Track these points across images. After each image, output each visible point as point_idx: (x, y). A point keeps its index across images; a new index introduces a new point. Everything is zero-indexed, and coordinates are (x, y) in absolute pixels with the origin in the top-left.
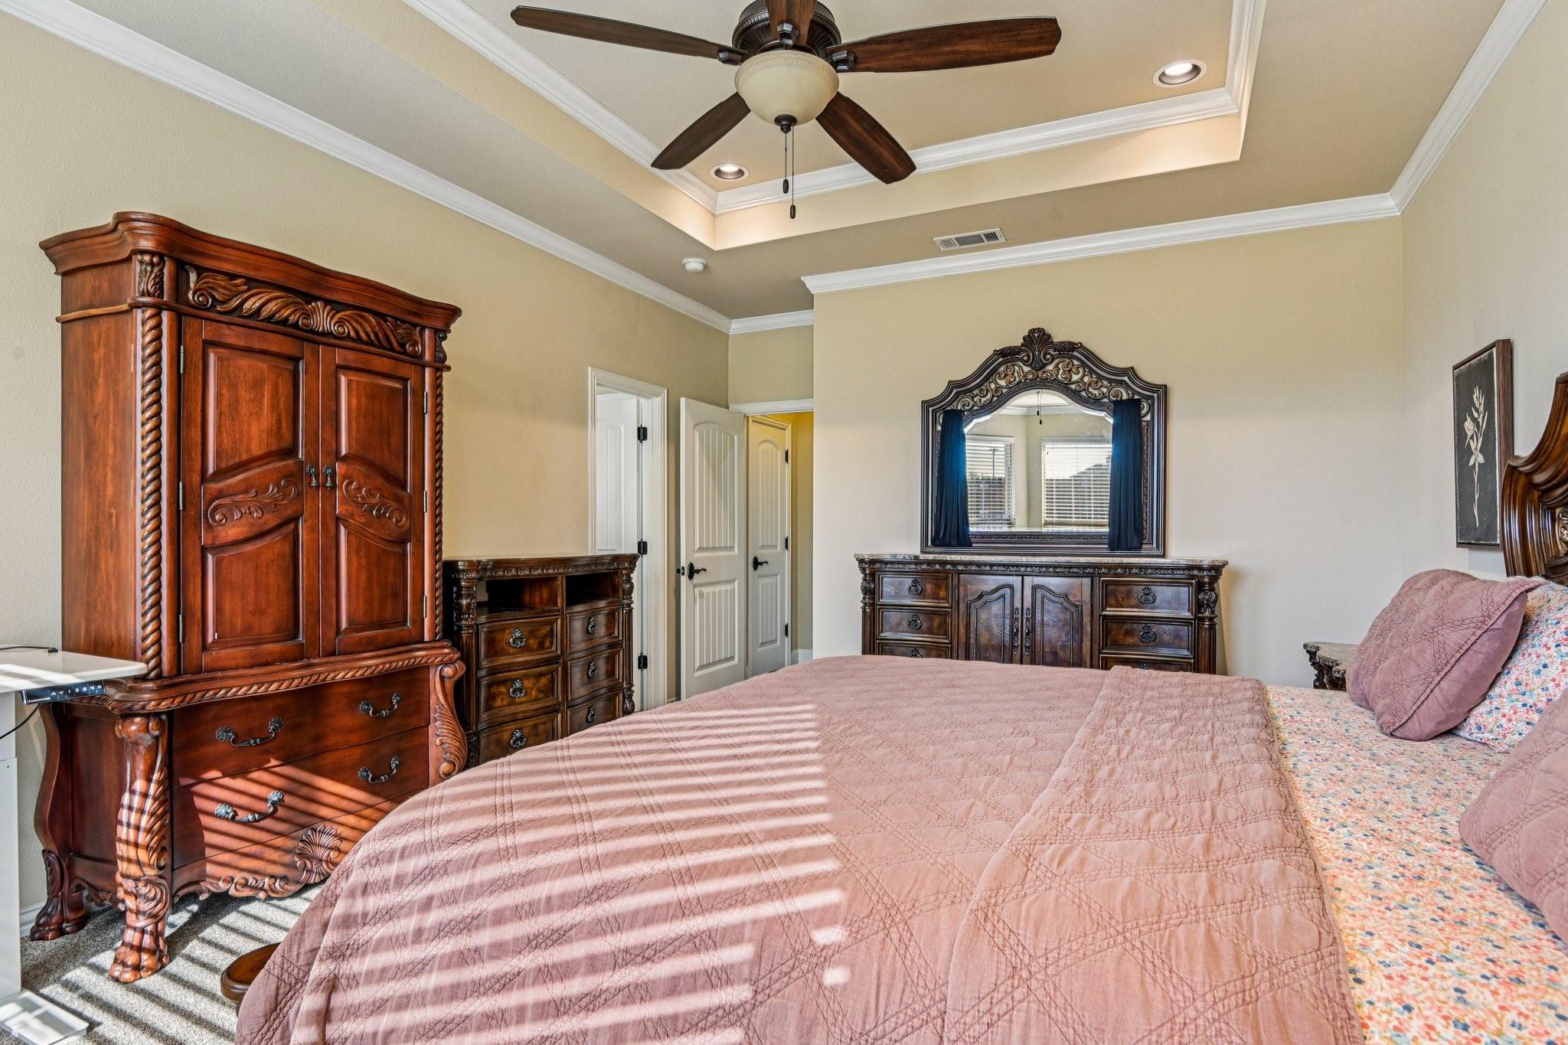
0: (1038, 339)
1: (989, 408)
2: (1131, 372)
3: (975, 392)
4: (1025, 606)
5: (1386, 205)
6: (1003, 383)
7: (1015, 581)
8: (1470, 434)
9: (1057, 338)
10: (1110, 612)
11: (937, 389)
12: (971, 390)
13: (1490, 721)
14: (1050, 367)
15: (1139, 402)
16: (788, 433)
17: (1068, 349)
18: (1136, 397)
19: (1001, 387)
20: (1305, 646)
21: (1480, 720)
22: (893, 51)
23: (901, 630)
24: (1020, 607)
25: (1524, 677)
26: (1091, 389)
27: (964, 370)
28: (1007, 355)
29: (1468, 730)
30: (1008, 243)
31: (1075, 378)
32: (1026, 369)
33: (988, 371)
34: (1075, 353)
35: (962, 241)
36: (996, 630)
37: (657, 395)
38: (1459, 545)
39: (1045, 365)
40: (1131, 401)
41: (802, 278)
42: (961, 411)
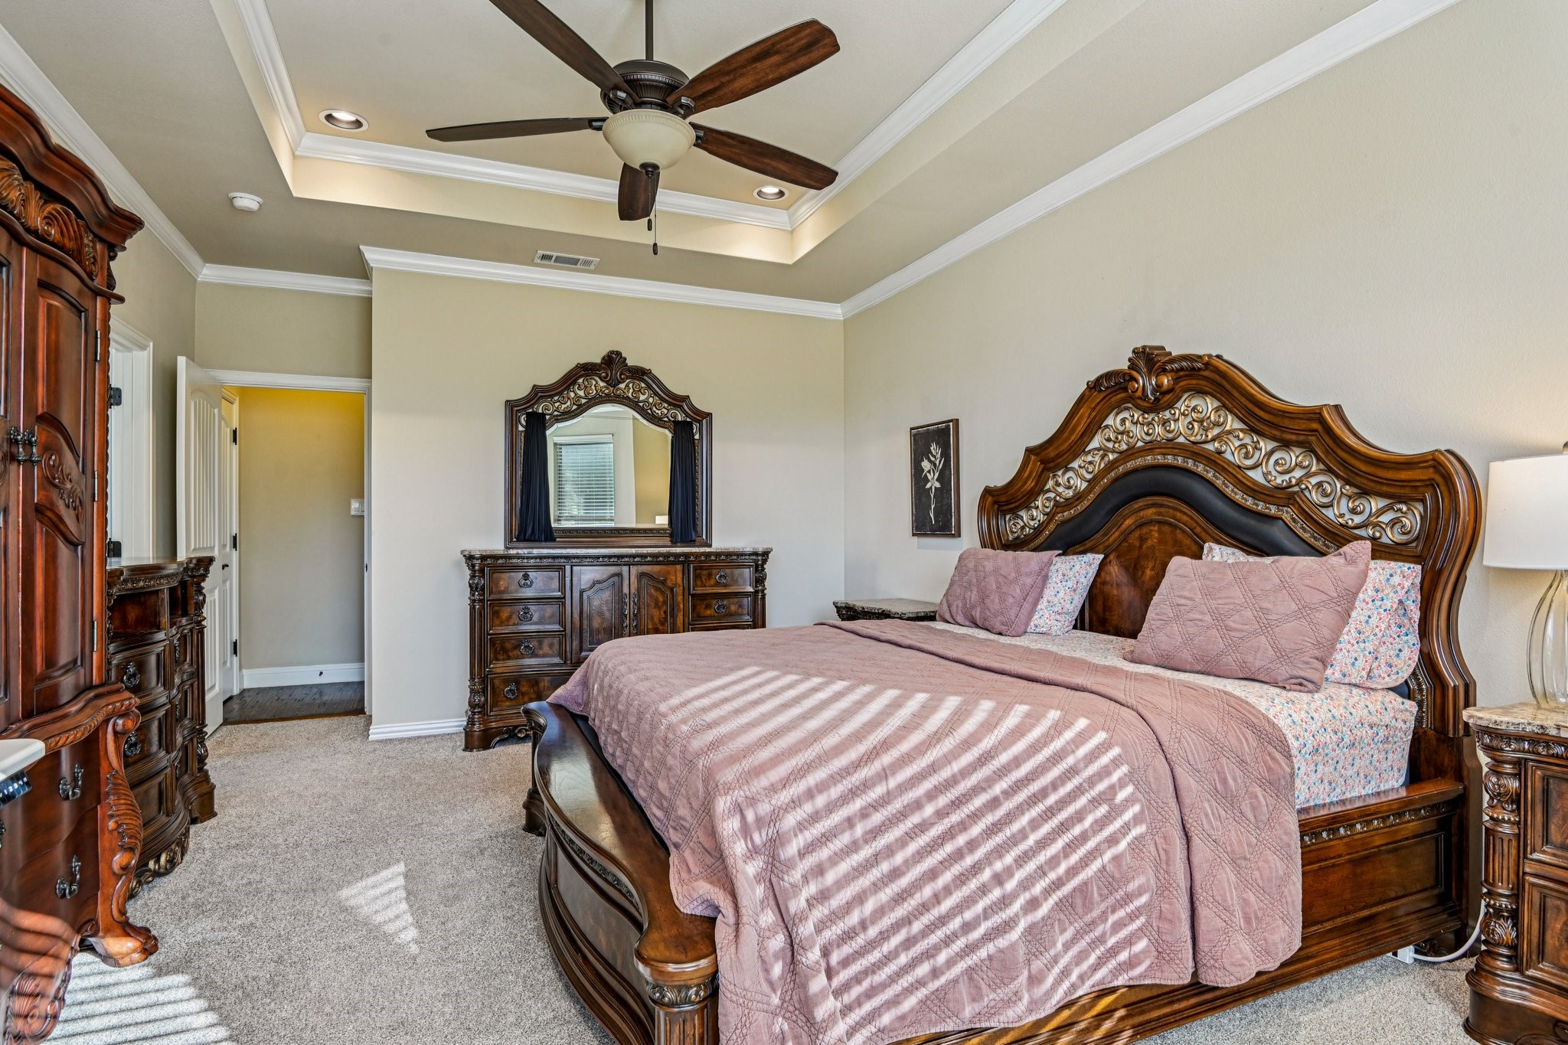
0: (613, 362)
1: (568, 415)
2: (686, 398)
3: (556, 398)
4: (633, 591)
5: (835, 311)
6: (581, 393)
7: (625, 569)
8: (926, 470)
9: (630, 362)
10: (700, 590)
11: (521, 392)
12: (552, 396)
13: (1041, 622)
14: (622, 386)
15: (690, 424)
16: (236, 407)
17: (639, 374)
18: (688, 420)
19: (580, 397)
20: (834, 603)
21: (1036, 622)
22: (733, 146)
23: (511, 623)
24: (627, 592)
25: (1050, 599)
26: (654, 409)
27: (550, 377)
28: (586, 370)
29: (1031, 628)
30: (595, 272)
31: (642, 398)
32: (602, 384)
33: (569, 380)
34: (645, 377)
35: (558, 260)
36: (607, 614)
37: (143, 348)
38: (914, 535)
39: (620, 383)
40: (684, 422)
41: (361, 247)
42: (543, 415)
